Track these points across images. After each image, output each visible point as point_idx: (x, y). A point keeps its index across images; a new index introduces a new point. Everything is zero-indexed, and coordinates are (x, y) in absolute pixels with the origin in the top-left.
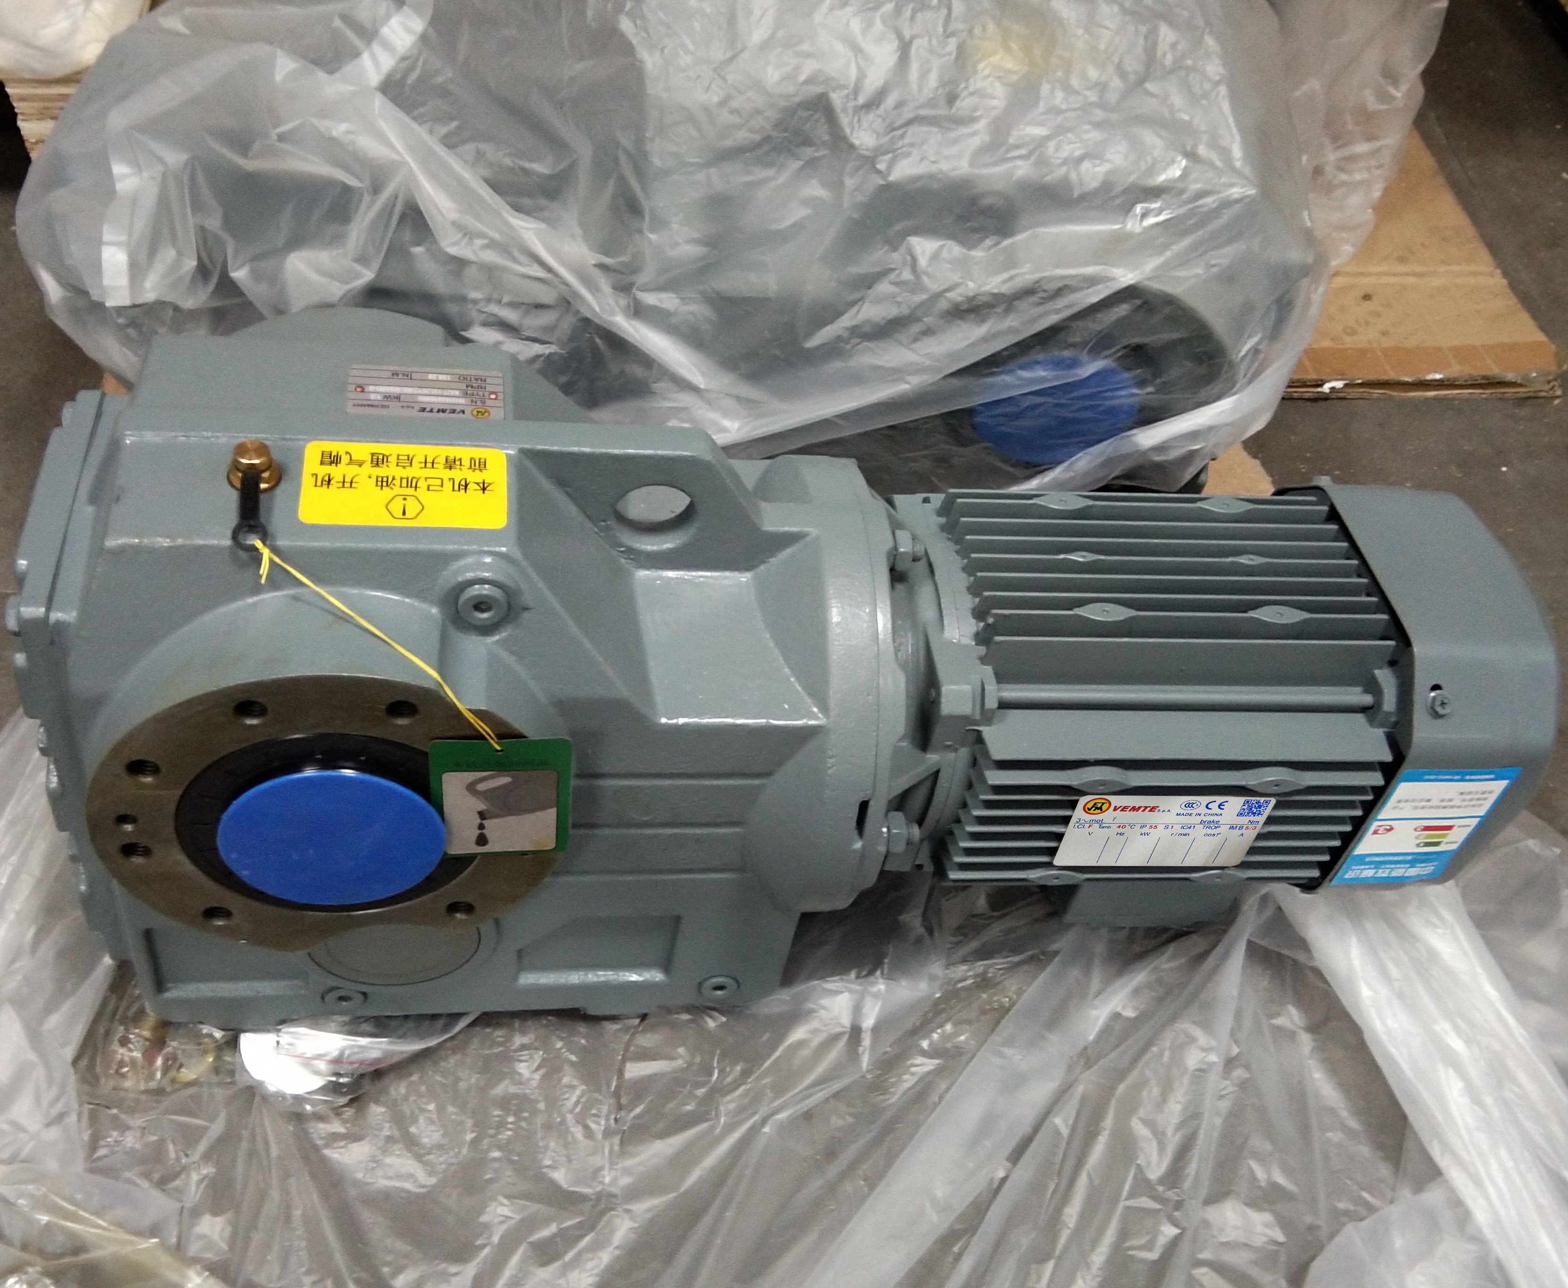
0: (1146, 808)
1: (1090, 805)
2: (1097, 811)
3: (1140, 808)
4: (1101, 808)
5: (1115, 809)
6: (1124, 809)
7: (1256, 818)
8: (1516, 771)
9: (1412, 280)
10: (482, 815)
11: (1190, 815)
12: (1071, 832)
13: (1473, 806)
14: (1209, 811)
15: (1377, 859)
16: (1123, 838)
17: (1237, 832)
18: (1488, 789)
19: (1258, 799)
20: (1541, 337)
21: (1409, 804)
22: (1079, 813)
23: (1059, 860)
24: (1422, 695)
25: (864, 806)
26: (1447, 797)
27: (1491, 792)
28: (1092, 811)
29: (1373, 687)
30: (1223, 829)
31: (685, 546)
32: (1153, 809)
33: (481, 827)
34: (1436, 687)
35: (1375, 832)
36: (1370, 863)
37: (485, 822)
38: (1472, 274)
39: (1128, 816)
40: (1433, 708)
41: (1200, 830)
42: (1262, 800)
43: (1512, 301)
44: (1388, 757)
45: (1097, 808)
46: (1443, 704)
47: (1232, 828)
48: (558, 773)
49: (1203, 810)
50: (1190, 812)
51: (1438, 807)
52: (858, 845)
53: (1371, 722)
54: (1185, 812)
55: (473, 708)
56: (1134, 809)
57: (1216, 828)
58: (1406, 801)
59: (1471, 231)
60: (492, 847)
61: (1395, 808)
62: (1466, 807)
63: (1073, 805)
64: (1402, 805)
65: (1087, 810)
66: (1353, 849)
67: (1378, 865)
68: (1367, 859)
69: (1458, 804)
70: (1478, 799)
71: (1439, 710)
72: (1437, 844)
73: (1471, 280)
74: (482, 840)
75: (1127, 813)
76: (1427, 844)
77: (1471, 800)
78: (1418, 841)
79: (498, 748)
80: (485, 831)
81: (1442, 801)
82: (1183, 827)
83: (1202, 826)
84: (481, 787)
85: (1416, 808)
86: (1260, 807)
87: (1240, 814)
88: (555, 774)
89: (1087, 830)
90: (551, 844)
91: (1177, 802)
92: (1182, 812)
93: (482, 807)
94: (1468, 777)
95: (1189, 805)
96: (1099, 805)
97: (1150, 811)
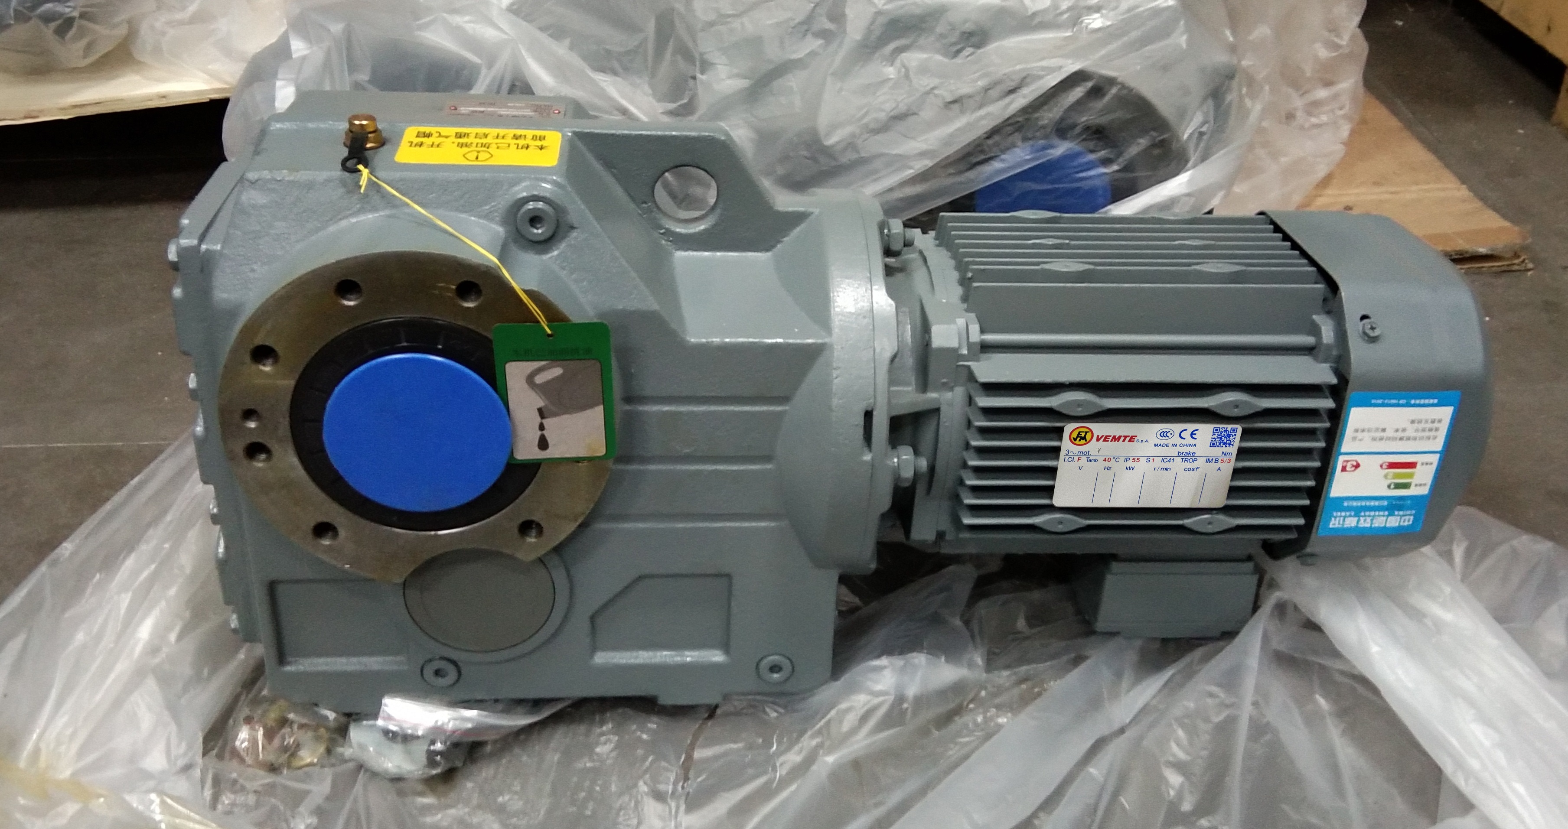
0: (1126, 437)
1: (1075, 435)
2: (1083, 442)
3: (1120, 437)
4: (1084, 438)
5: (1098, 440)
6: (1106, 439)
7: (1228, 449)
8: (1455, 395)
9: (1387, 196)
10: (542, 413)
11: (1167, 445)
12: (1063, 466)
13: (1429, 438)
14: (1183, 441)
15: (1355, 504)
16: (1111, 473)
17: (1214, 466)
18: (1437, 417)
19: (1225, 426)
20: (1507, 224)
21: (1366, 434)
22: (1066, 445)
23: (1059, 500)
24: (1353, 327)
25: (868, 415)
26: (1400, 427)
27: (1440, 421)
28: (1077, 442)
29: (1315, 330)
30: (1201, 462)
31: (714, 226)
32: (1132, 439)
33: (542, 427)
34: (1364, 317)
35: (1344, 469)
36: (1349, 509)
37: (545, 422)
38: (1438, 189)
39: (1109, 448)
40: (1365, 333)
41: (1178, 465)
42: (1229, 427)
43: (1478, 204)
44: (1334, 381)
45: (1082, 438)
46: (1373, 328)
47: (1208, 461)
48: (600, 362)
49: (1176, 440)
50: (1166, 442)
51: (1394, 439)
52: (868, 457)
53: (1316, 359)
54: (1162, 442)
55: (526, 288)
56: (1115, 439)
57: (1194, 461)
58: (1363, 431)
59: (1438, 164)
60: (552, 452)
61: (1354, 439)
62: (1422, 438)
63: (1058, 432)
64: (1360, 435)
65: (1073, 441)
66: (1328, 492)
67: (1357, 512)
68: (1346, 504)
69: (1413, 434)
70: (1431, 430)
71: (1372, 334)
72: (1406, 486)
73: (1442, 194)
74: (543, 444)
75: (1109, 444)
76: (1398, 486)
77: (1424, 430)
78: (1389, 482)
79: (549, 332)
80: (545, 432)
81: (1397, 430)
82: (1163, 460)
83: (1179, 459)
84: (539, 379)
85: (1374, 439)
86: (1229, 436)
87: (1213, 445)
88: (598, 365)
89: (1076, 464)
90: (602, 451)
91: (1150, 431)
92: (1159, 442)
93: (541, 404)
94: (1413, 402)
95: (1164, 434)
96: (1083, 435)
97: (1130, 441)
